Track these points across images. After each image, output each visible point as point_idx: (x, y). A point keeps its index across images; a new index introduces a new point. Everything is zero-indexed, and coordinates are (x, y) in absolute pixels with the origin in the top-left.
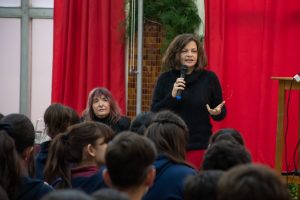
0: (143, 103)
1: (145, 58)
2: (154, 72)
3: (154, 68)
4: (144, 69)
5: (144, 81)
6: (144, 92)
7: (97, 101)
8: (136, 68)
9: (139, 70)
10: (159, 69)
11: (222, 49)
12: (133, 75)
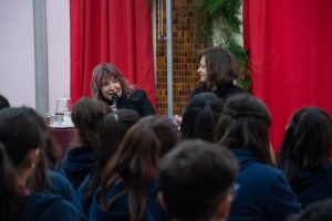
0: (174, 73)
1: (174, 22)
2: (185, 37)
3: (186, 33)
4: (174, 35)
5: (174, 48)
6: (175, 60)
7: (107, 84)
8: (165, 34)
9: (169, 37)
10: (192, 34)
11: (264, 10)
12: (162, 43)
